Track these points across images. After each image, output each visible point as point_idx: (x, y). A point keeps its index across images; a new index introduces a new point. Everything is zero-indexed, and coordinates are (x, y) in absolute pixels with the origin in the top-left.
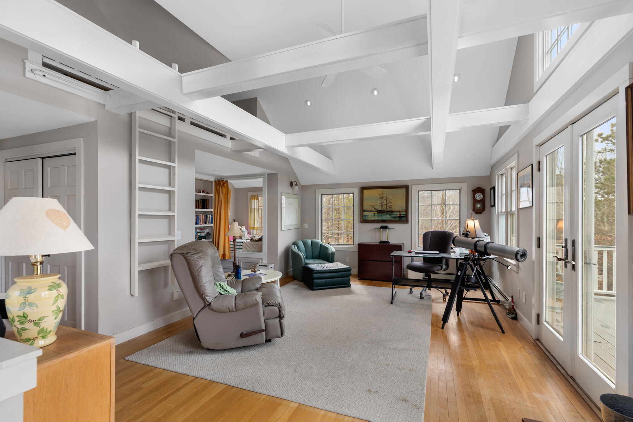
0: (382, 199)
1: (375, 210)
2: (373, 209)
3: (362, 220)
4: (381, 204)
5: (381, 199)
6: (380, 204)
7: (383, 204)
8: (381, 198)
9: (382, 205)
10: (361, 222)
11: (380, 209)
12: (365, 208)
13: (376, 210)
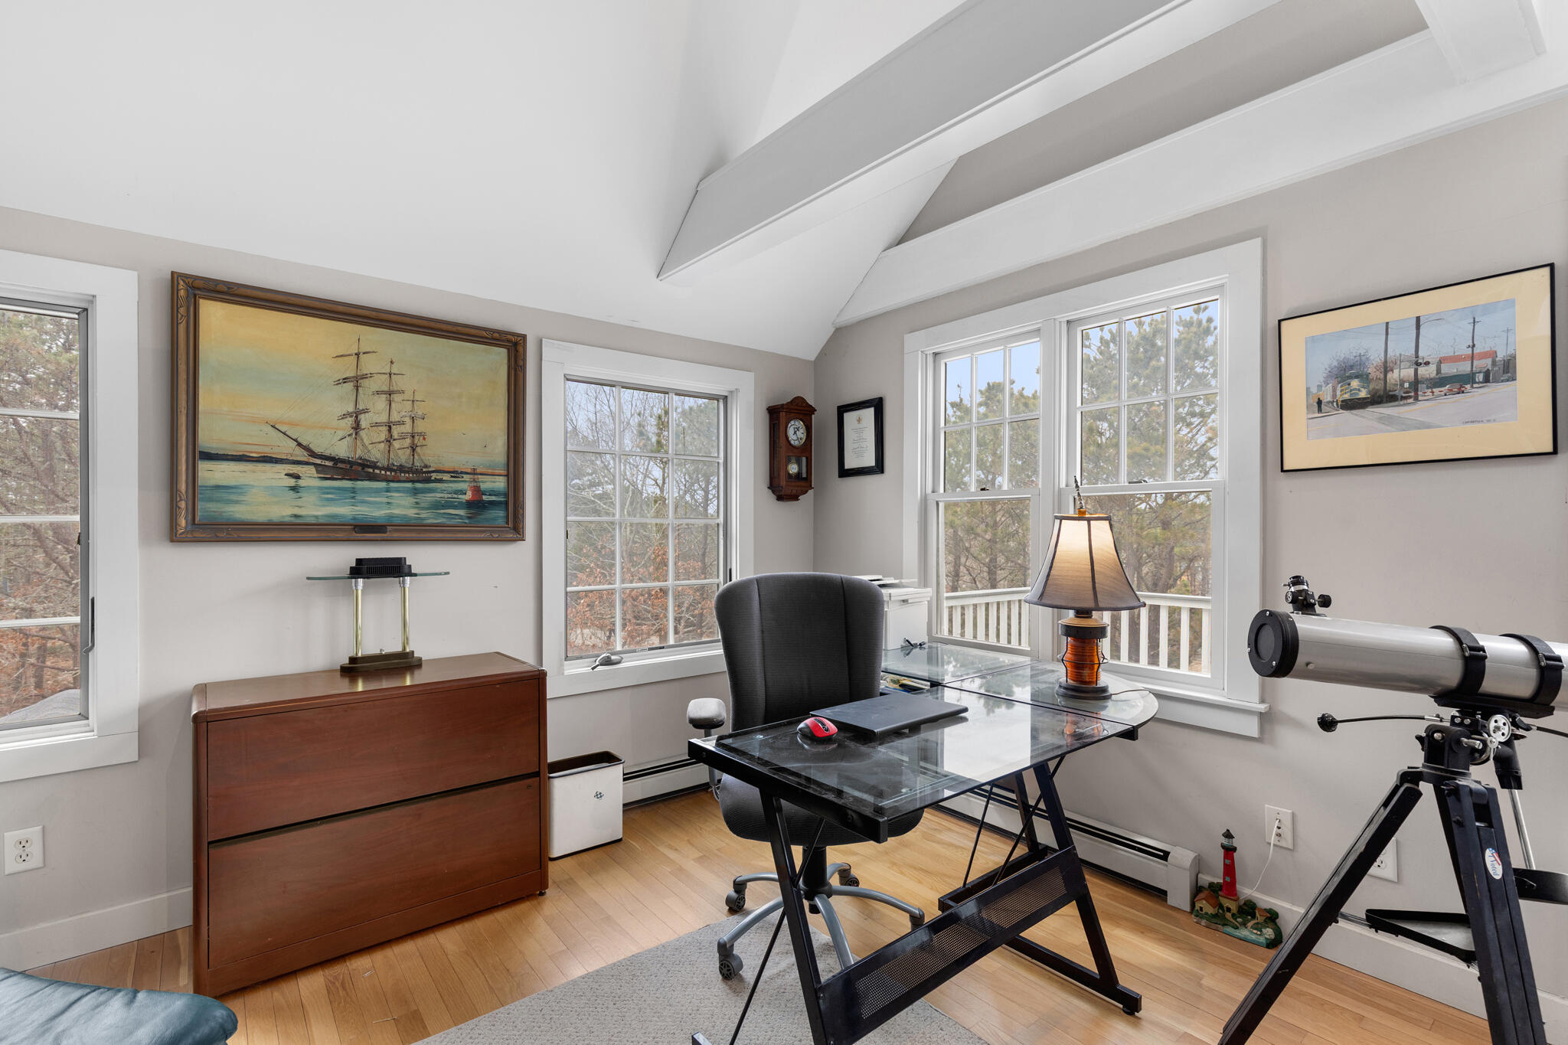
0: (357, 387)
1: (301, 455)
2: (286, 448)
3: (183, 522)
4: (350, 421)
5: (350, 386)
6: (344, 416)
7: (363, 424)
8: (345, 380)
9: (357, 427)
10: (175, 536)
11: (342, 450)
12: (210, 436)
13: (313, 454)
